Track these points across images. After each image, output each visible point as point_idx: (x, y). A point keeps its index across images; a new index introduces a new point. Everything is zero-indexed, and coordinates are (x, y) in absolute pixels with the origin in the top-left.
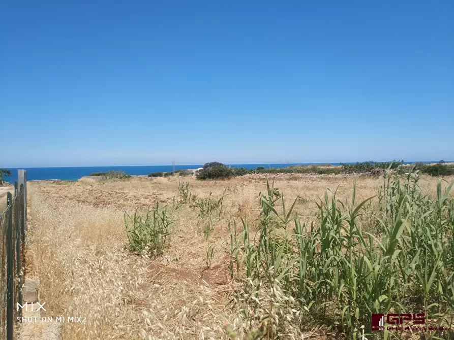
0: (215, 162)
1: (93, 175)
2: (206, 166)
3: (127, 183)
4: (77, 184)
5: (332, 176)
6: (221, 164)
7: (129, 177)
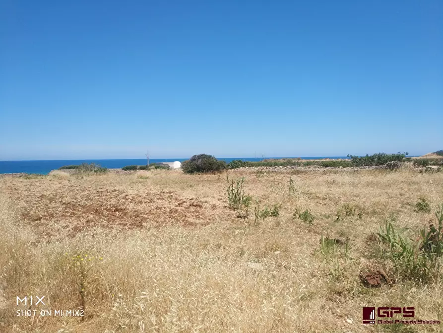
0: (204, 155)
1: (64, 168)
2: (194, 159)
3: (103, 177)
4: (48, 178)
5: (340, 169)
6: (210, 157)
7: (105, 170)
